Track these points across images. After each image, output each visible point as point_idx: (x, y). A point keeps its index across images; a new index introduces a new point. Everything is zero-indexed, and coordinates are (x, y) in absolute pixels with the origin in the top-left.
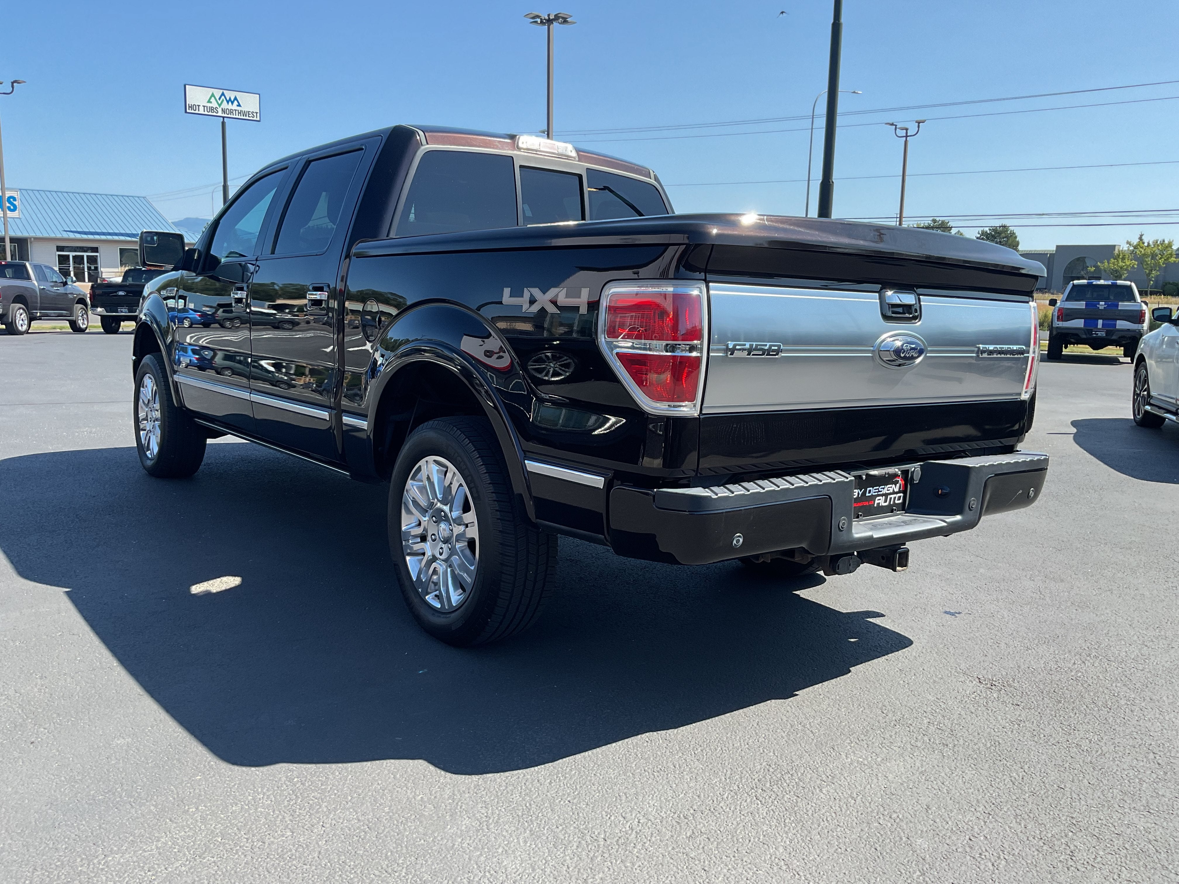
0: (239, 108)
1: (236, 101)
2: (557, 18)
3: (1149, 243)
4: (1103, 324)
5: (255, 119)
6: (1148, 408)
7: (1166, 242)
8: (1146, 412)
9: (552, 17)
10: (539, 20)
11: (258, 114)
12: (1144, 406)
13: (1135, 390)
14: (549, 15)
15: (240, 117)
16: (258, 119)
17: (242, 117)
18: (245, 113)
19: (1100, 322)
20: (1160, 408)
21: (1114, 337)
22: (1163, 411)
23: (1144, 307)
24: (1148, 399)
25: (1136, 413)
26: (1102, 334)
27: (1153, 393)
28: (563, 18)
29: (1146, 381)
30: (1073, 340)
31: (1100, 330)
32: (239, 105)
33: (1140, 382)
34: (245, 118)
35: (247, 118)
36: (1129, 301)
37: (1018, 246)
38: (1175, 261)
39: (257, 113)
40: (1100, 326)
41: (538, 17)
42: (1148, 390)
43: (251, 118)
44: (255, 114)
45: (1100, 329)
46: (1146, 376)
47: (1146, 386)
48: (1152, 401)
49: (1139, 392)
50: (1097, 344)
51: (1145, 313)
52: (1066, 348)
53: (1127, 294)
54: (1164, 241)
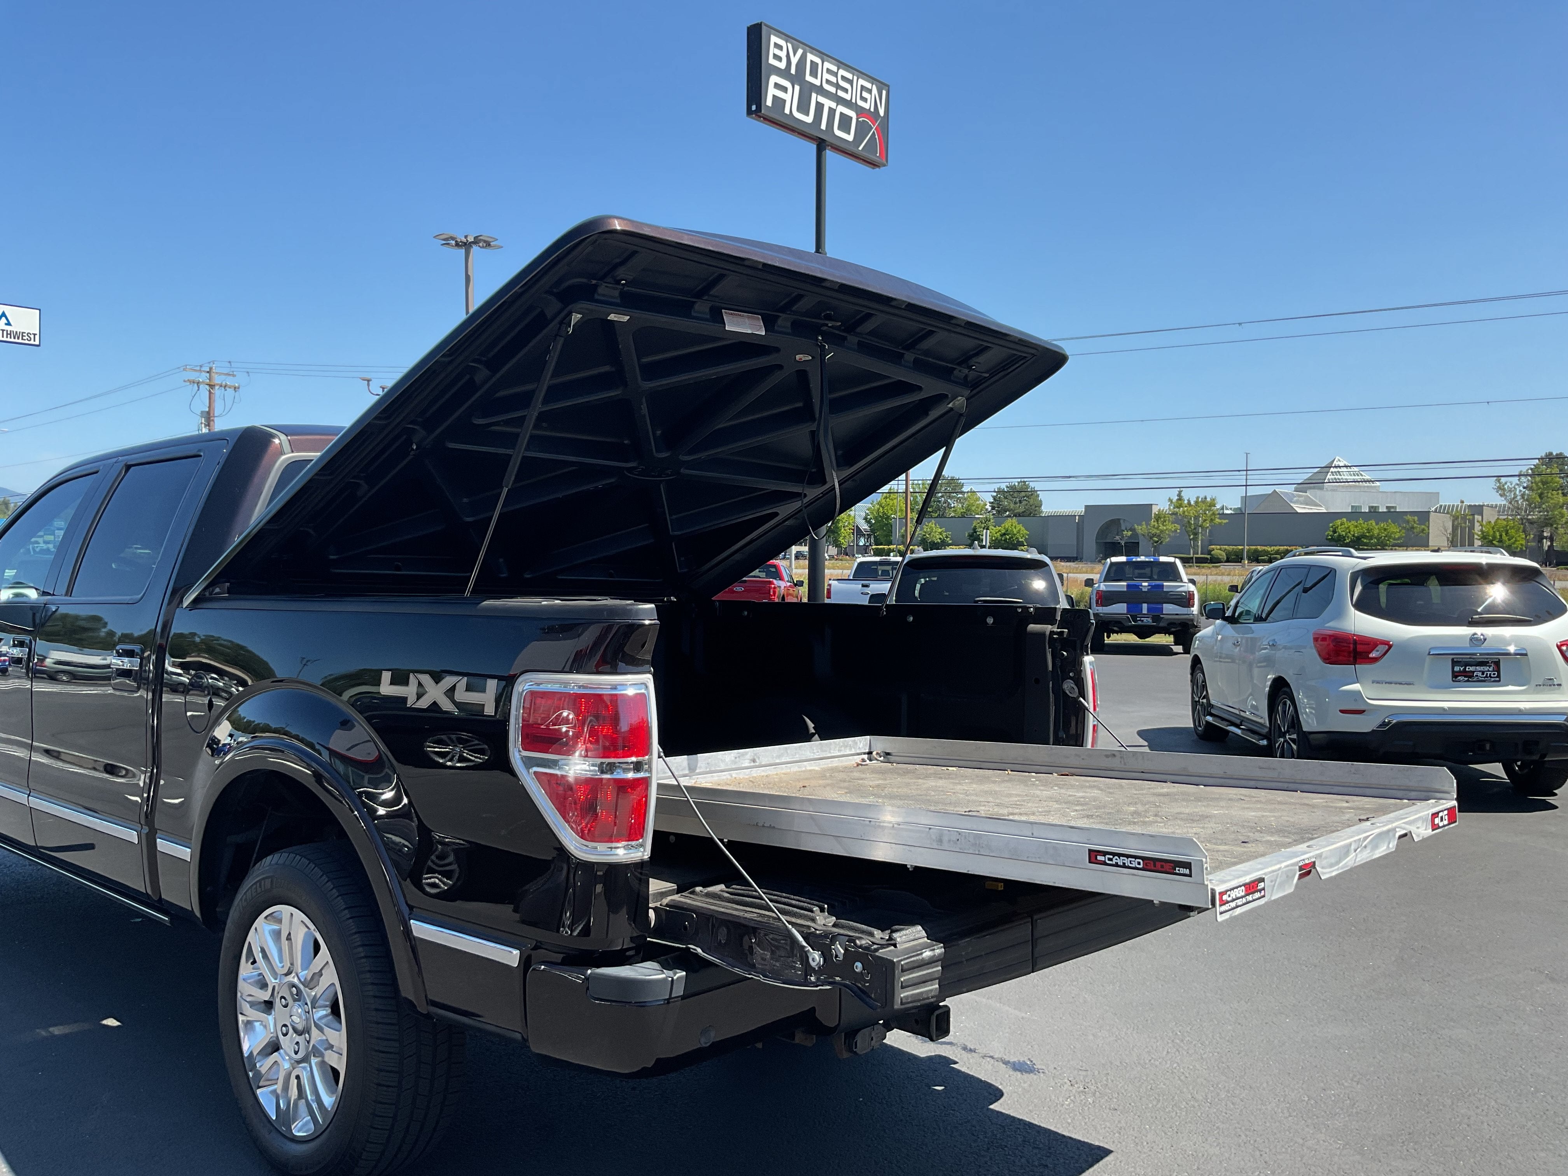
0: (8, 328)
1: (3, 318)
2: (477, 241)
3: (1189, 501)
4: (1148, 610)
5: (32, 342)
6: (1209, 719)
7: (1208, 499)
8: (1207, 722)
9: (471, 239)
10: (453, 242)
11: (37, 337)
12: (1205, 716)
13: (1193, 698)
14: (466, 237)
15: (9, 339)
16: (37, 343)
17: (12, 340)
18: (16, 335)
19: (1145, 606)
20: (1223, 719)
21: (1162, 624)
22: (1226, 723)
23: (1192, 588)
24: (1208, 709)
25: (1197, 724)
26: (1148, 621)
27: (1213, 702)
28: (485, 241)
29: (1204, 687)
30: (1115, 628)
31: (1145, 616)
32: (8, 324)
33: (1197, 687)
34: (16, 340)
35: (20, 341)
36: (1175, 580)
37: (1041, 506)
38: (1220, 524)
39: (35, 335)
40: (1145, 611)
41: (453, 238)
42: (1206, 697)
43: (26, 342)
44: (32, 336)
45: (1144, 614)
46: (1204, 681)
47: (1205, 693)
48: (1213, 711)
49: (1197, 699)
50: (1143, 632)
51: (1194, 595)
52: (1108, 637)
53: (1170, 572)
54: (1206, 498)
